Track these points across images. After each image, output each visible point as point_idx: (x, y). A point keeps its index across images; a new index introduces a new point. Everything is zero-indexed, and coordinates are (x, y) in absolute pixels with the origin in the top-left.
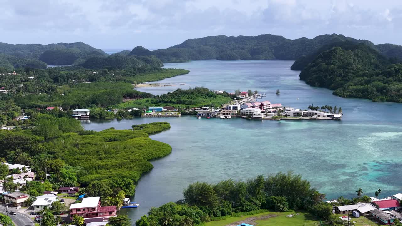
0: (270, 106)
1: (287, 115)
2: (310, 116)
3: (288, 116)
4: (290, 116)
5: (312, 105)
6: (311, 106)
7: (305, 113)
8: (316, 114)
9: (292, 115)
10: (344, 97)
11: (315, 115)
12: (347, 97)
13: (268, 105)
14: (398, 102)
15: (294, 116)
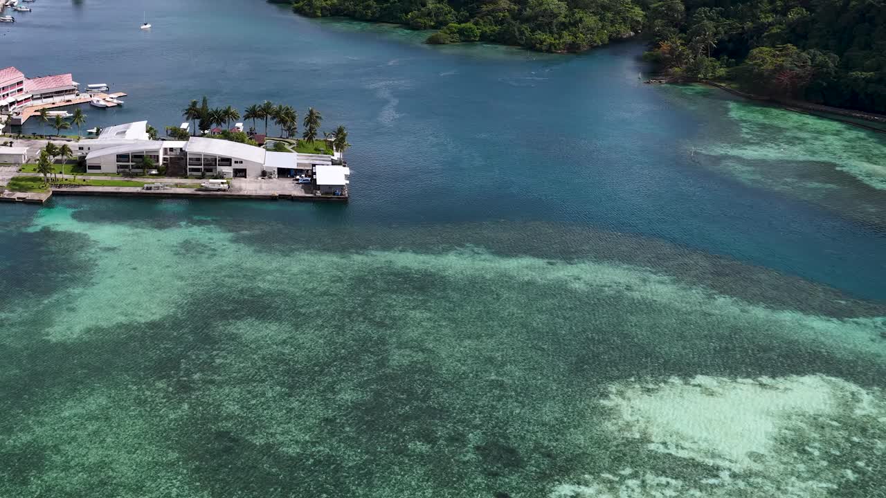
0: (21, 90)
1: (88, 163)
2: (198, 170)
3: (92, 167)
4: (99, 168)
5: (205, 101)
6: (199, 106)
7: (171, 149)
8: (227, 161)
9: (112, 166)
10: (312, 15)
11: (219, 168)
12: (324, 16)
13: (12, 86)
14: (531, 47)
15: (119, 167)
